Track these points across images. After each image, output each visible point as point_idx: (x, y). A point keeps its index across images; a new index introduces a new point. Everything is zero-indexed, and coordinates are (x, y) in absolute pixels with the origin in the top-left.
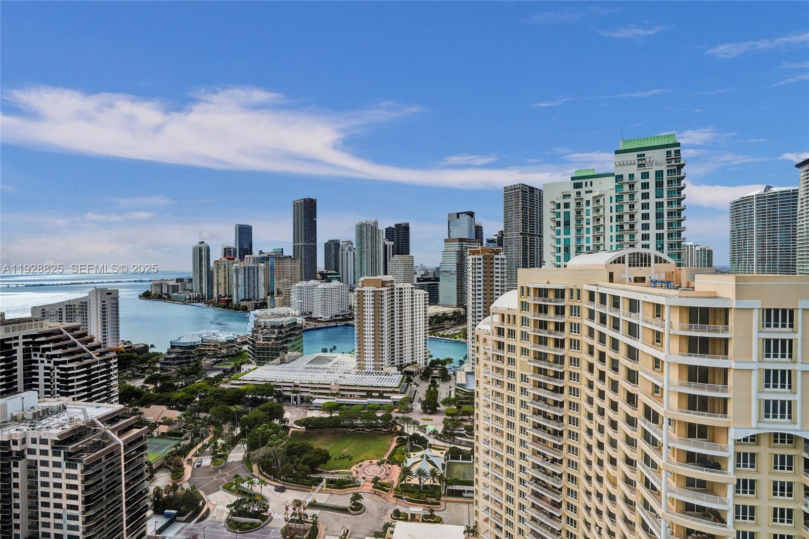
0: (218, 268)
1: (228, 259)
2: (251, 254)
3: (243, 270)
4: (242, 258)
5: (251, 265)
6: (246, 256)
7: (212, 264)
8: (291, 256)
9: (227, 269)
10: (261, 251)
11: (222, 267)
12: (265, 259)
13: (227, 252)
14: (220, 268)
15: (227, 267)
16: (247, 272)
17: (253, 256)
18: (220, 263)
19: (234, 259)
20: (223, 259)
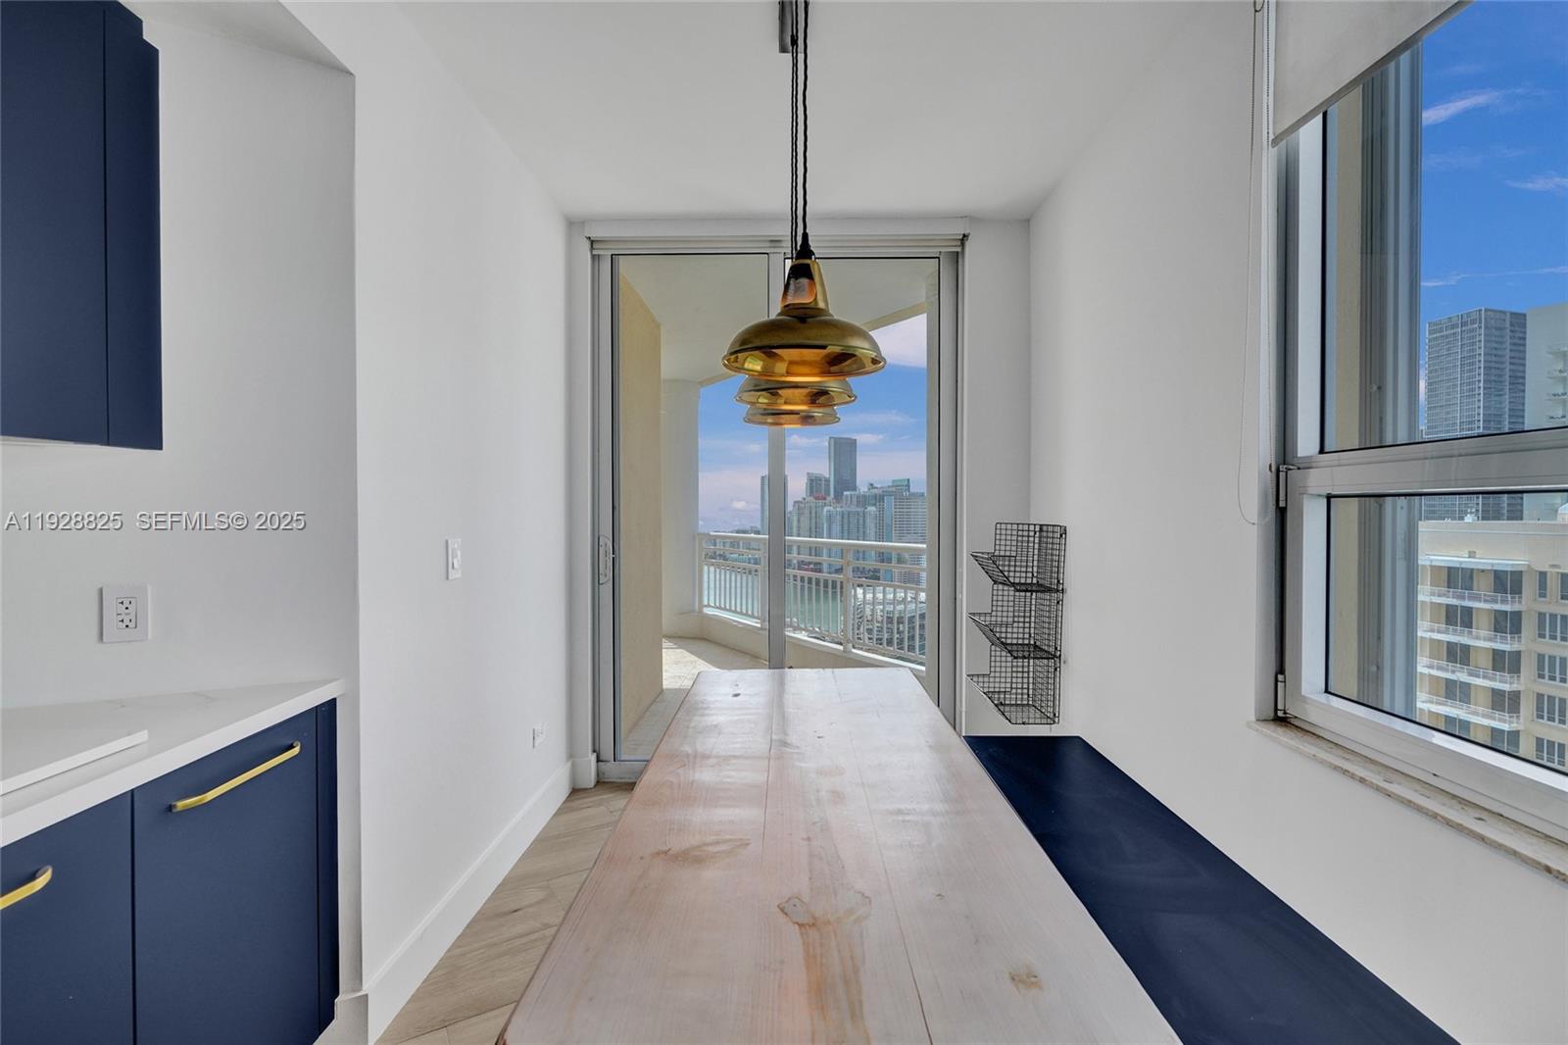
0: (800, 514)
1: (817, 498)
2: (854, 488)
3: (839, 518)
4: (838, 497)
5: (853, 508)
6: (845, 493)
7: (790, 508)
8: (922, 495)
9: (813, 515)
10: (872, 485)
11: (807, 511)
12: (878, 499)
13: (815, 484)
14: (803, 514)
15: (813, 511)
16: (846, 521)
17: (857, 493)
18: (802, 505)
19: (825, 499)
20: (808, 499)
